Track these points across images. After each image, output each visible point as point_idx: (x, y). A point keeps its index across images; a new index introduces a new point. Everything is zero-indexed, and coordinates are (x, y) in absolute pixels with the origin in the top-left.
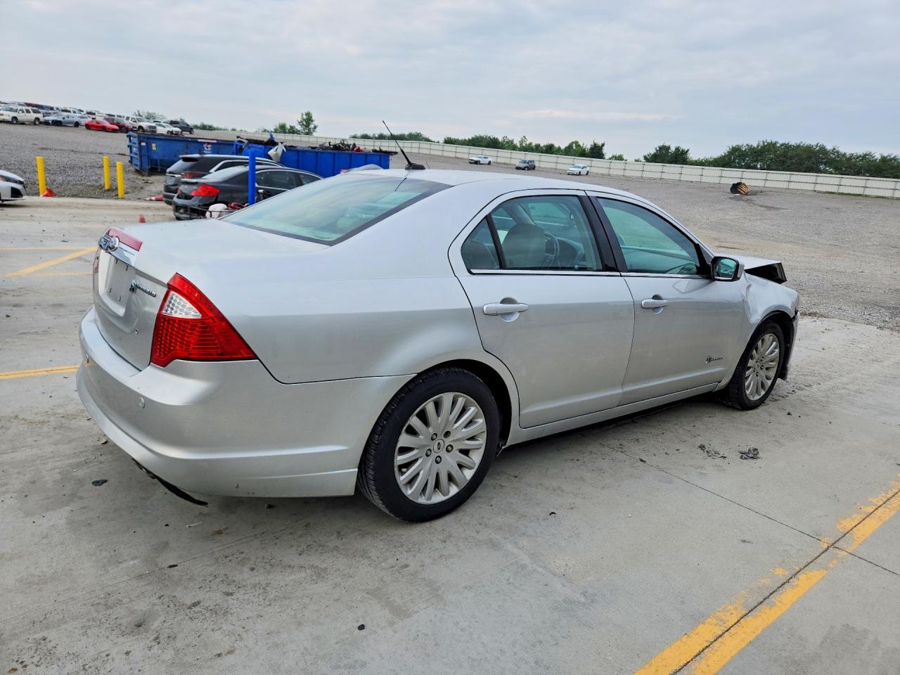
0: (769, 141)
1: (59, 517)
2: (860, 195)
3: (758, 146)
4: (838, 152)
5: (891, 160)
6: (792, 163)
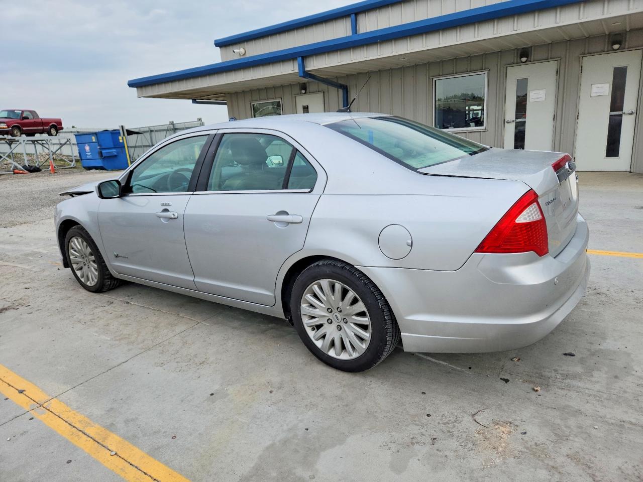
1: (609, 344)
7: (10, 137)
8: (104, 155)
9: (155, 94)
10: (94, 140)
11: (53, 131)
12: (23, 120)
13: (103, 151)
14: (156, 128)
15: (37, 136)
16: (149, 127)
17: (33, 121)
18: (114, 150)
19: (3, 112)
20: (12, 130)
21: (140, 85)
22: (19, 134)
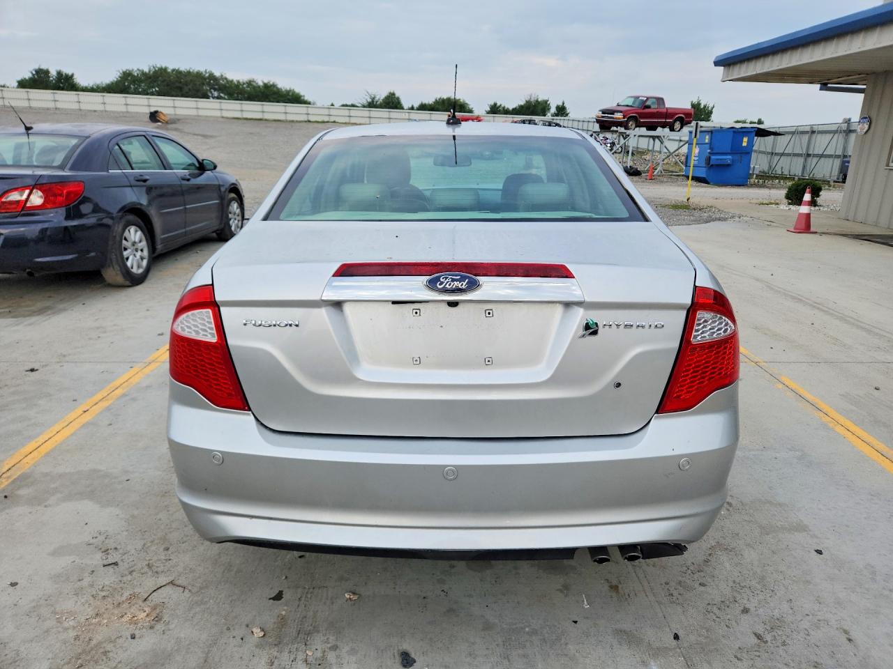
0: (159, 66)
2: (261, 120)
3: (150, 71)
4: (226, 79)
5: (271, 86)
6: (189, 89)
7: (622, 130)
8: (711, 163)
9: (743, 75)
10: (707, 141)
11: (677, 125)
12: (644, 109)
13: (713, 157)
14: (821, 128)
15: (659, 131)
16: (812, 126)
17: (655, 111)
18: (730, 157)
19: (629, 99)
20: (627, 121)
21: (728, 62)
22: (634, 126)
